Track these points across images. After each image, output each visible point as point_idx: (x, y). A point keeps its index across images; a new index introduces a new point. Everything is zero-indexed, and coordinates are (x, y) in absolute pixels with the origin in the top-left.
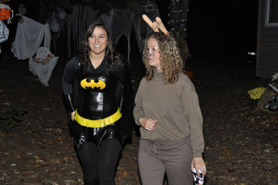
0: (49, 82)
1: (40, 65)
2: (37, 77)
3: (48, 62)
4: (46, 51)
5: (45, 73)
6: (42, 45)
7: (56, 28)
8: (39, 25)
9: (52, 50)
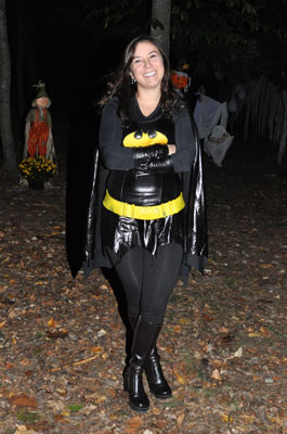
0: (223, 163)
1: (214, 145)
2: (211, 157)
3: (223, 141)
4: (222, 129)
5: (219, 153)
6: (219, 124)
7: (234, 107)
8: (217, 103)
9: (228, 130)
